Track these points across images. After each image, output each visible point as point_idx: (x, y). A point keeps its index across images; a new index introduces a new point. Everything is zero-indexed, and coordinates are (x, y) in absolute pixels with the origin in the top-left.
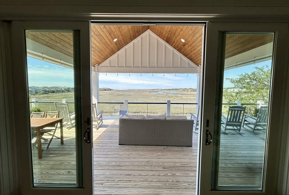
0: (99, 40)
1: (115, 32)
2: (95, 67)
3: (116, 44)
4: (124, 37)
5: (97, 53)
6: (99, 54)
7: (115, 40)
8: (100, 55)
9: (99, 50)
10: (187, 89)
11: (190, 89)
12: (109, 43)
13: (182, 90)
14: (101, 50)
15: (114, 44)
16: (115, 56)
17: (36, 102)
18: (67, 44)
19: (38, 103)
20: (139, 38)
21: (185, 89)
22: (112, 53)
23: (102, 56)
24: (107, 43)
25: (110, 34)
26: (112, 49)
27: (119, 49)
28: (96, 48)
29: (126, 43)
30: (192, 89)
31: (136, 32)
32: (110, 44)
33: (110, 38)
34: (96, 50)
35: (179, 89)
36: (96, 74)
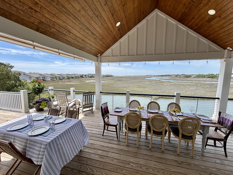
0: (100, 24)
1: (119, 12)
2: (97, 57)
3: (119, 30)
4: (128, 20)
5: (99, 41)
6: (101, 42)
7: (118, 24)
8: (102, 44)
9: (100, 37)
10: (179, 75)
11: (182, 75)
12: (111, 28)
13: (174, 76)
14: (103, 38)
15: (117, 29)
16: (117, 44)
17: (52, 90)
18: (64, 29)
19: (53, 91)
20: (144, 22)
21: (178, 75)
22: (114, 41)
23: (104, 45)
24: (109, 29)
25: (113, 15)
26: (114, 37)
27: (121, 37)
28: (97, 35)
29: (130, 29)
30: (184, 75)
31: (142, 13)
32: (112, 30)
33: (113, 21)
34: (97, 38)
35: (172, 75)
36: (98, 64)
